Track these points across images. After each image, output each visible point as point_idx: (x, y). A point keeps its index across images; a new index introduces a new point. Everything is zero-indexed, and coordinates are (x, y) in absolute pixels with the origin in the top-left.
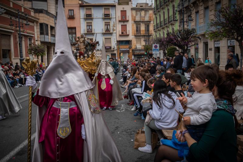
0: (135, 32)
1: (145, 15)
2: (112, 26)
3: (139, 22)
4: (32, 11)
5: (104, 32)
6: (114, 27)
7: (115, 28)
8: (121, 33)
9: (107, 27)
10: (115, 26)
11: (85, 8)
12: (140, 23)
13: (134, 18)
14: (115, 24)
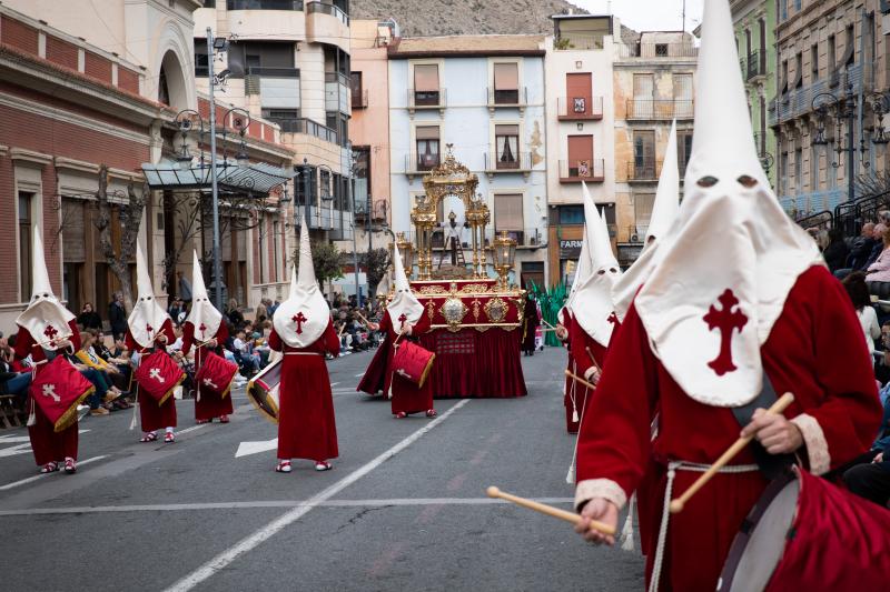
0: (632, 167)
1: (676, 90)
2: (529, 140)
3: (647, 122)
4: (277, 130)
5: (493, 168)
6: (538, 143)
7: (540, 151)
8: (566, 174)
9: (507, 146)
10: (542, 139)
11: (411, 64)
12: (654, 127)
13: (624, 107)
14: (542, 130)
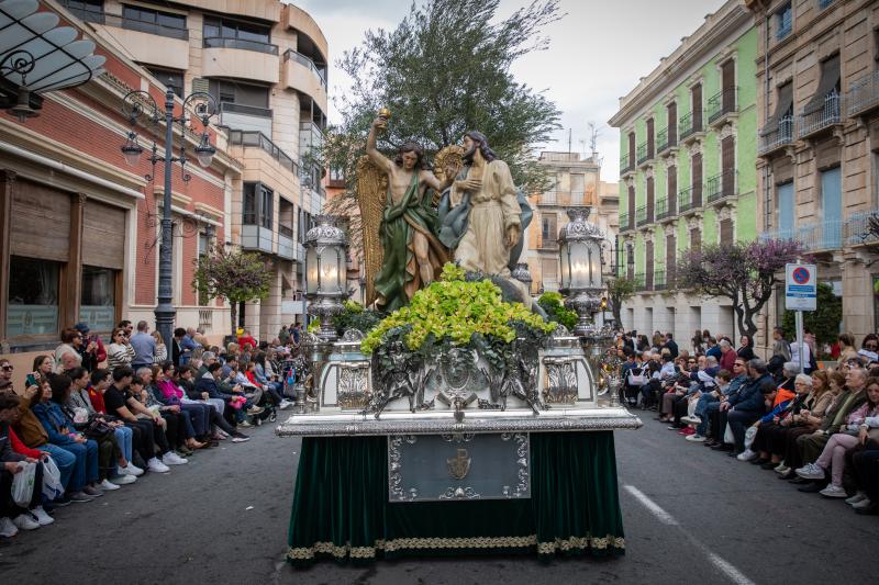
0: (540, 239)
1: (572, 186)
3: (551, 207)
4: (222, 136)
12: (556, 211)
13: (536, 196)
